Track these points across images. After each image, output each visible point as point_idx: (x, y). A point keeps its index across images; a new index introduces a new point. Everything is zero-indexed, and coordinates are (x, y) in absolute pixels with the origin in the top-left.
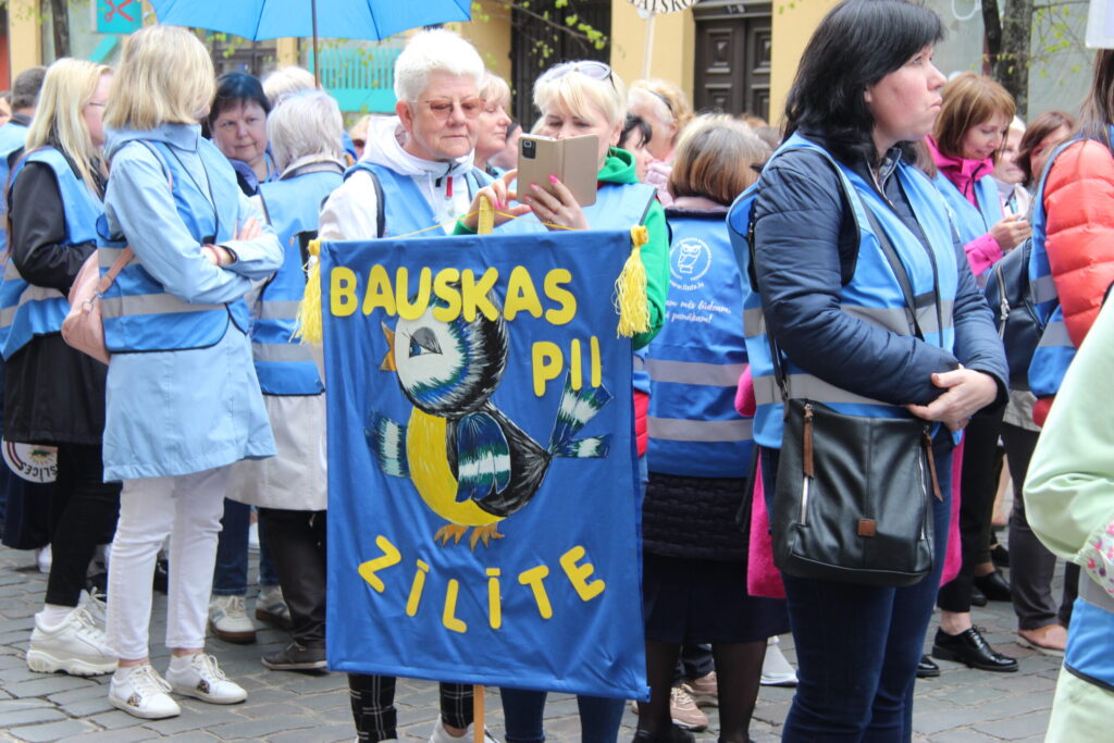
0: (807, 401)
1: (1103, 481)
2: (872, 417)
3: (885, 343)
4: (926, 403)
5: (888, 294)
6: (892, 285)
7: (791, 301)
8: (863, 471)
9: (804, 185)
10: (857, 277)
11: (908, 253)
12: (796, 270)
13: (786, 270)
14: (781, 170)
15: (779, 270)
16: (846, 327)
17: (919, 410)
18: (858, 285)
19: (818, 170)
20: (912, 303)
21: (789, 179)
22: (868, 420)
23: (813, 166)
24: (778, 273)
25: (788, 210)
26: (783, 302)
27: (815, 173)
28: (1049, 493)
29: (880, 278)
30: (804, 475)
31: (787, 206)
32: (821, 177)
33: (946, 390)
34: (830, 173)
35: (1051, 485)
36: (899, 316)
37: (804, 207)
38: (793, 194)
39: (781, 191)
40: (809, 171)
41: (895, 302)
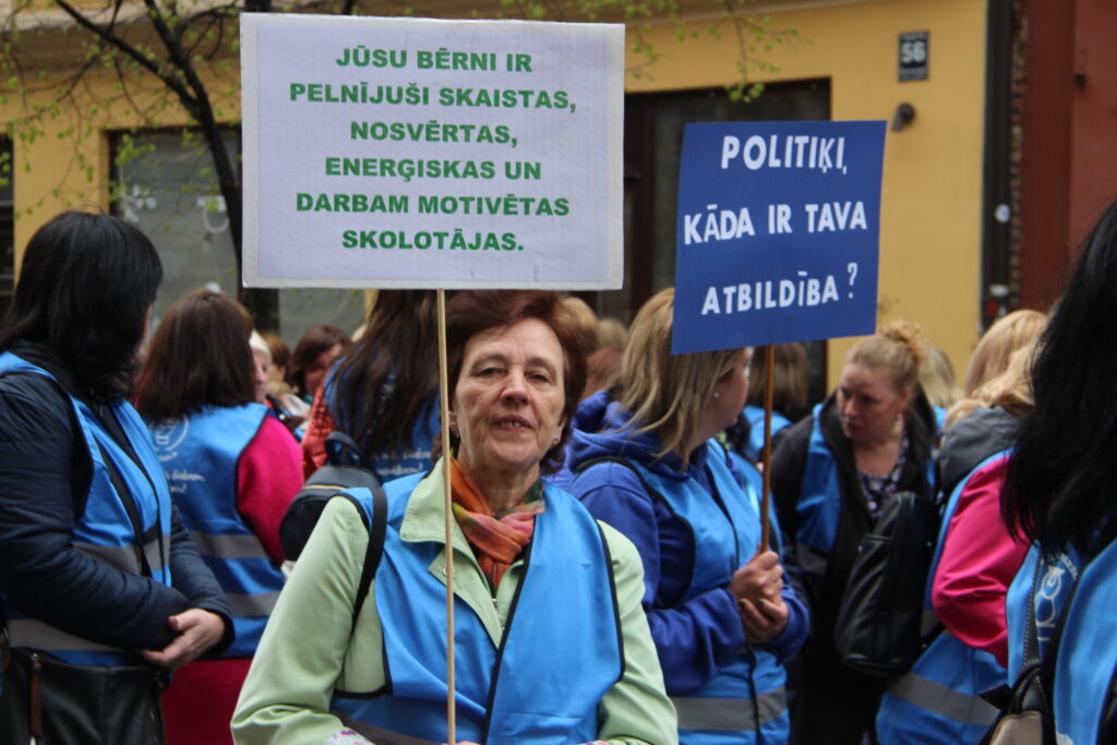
0: (32, 651)
1: (307, 713)
2: (107, 666)
3: (122, 584)
4: (161, 648)
5: (120, 531)
6: (122, 521)
7: (26, 541)
8: (98, 728)
9: (38, 414)
10: (89, 513)
11: (136, 487)
12: (30, 506)
13: (18, 506)
14: (7, 395)
15: (10, 505)
16: (84, 568)
17: (156, 655)
18: (89, 521)
19: (49, 396)
20: (140, 540)
21: (17, 405)
22: (103, 670)
23: (41, 390)
24: (9, 509)
25: (17, 439)
26: (16, 541)
27: (47, 400)
28: (253, 727)
29: (110, 514)
30: (31, 734)
31: (18, 436)
32: (52, 404)
33: (181, 633)
34: (61, 400)
35: (255, 719)
36: (128, 553)
37: (36, 436)
38: (23, 422)
39: (8, 418)
40: (41, 399)
41: (125, 539)
